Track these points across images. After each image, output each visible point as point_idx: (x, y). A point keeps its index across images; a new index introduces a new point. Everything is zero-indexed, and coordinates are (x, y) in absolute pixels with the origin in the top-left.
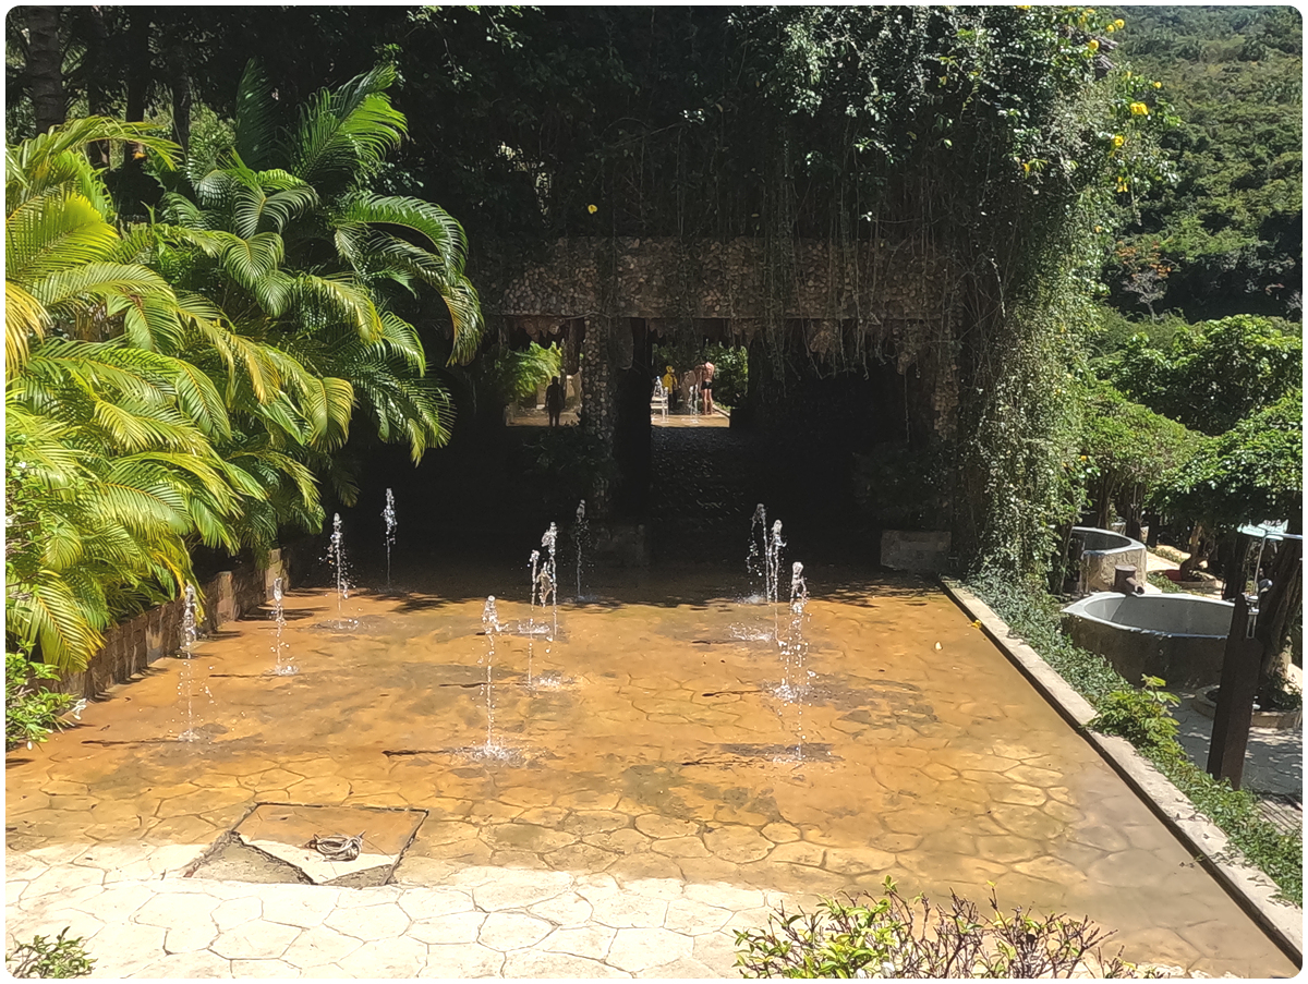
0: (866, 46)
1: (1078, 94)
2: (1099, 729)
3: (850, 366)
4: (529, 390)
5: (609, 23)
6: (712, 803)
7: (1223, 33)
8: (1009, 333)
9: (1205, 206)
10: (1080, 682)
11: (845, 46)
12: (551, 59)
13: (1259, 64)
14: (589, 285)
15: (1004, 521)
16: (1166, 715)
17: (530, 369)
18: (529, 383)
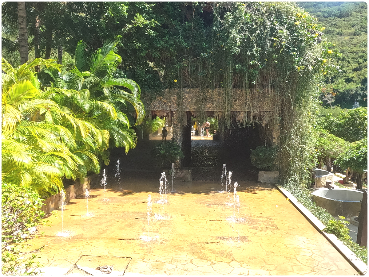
0: (253, 35)
1: (313, 48)
2: (326, 232)
3: (249, 125)
4: (156, 130)
5: (180, 29)
6: (215, 255)
7: (349, 28)
8: (294, 115)
9: (345, 76)
10: (319, 216)
11: (247, 35)
12: (164, 39)
13: (359, 37)
14: (175, 102)
15: (294, 168)
16: (346, 228)
17: (156, 124)
18: (156, 128)
